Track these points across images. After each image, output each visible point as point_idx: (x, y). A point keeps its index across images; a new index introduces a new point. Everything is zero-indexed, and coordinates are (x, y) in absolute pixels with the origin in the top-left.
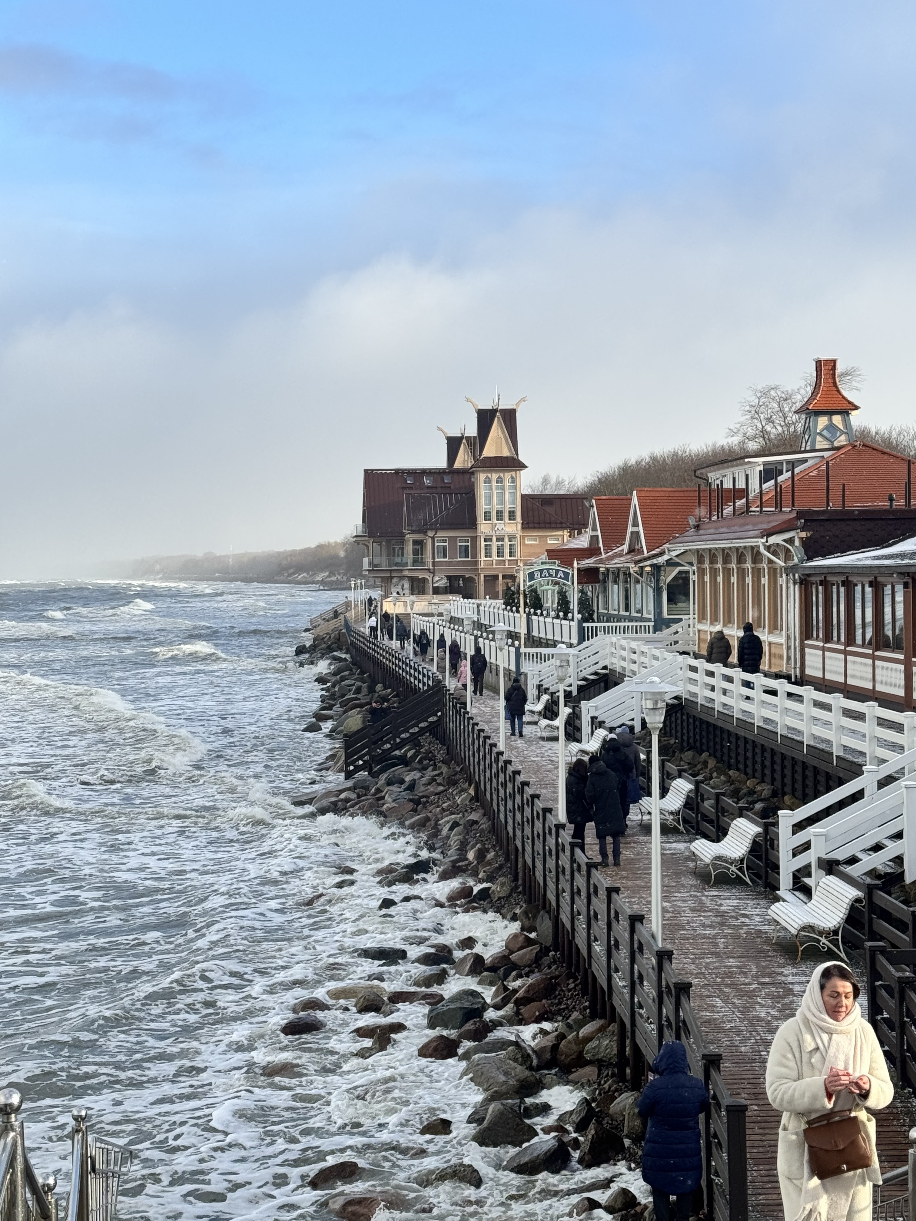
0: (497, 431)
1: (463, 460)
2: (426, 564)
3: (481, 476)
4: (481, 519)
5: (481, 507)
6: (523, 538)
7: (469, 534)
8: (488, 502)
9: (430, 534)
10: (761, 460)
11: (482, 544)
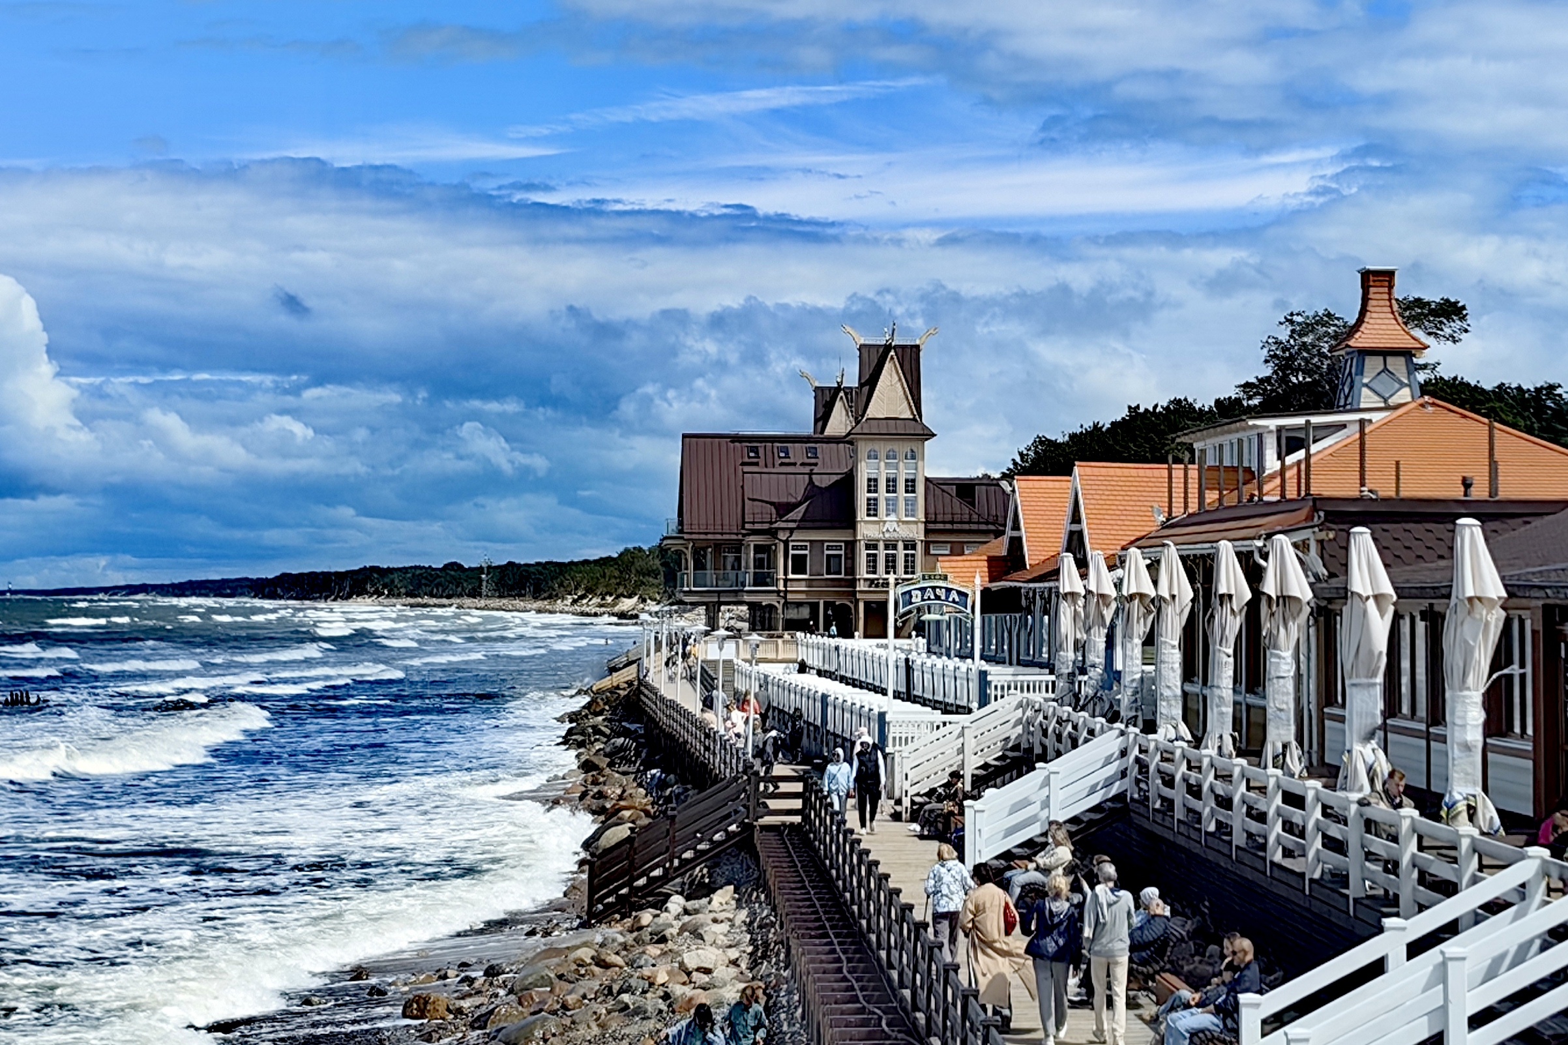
1: (839, 422)
2: (775, 582)
3: (863, 448)
4: (861, 513)
5: (862, 496)
6: (927, 544)
7: (844, 536)
8: (873, 484)
9: (783, 536)
10: (1272, 423)
11: (862, 555)
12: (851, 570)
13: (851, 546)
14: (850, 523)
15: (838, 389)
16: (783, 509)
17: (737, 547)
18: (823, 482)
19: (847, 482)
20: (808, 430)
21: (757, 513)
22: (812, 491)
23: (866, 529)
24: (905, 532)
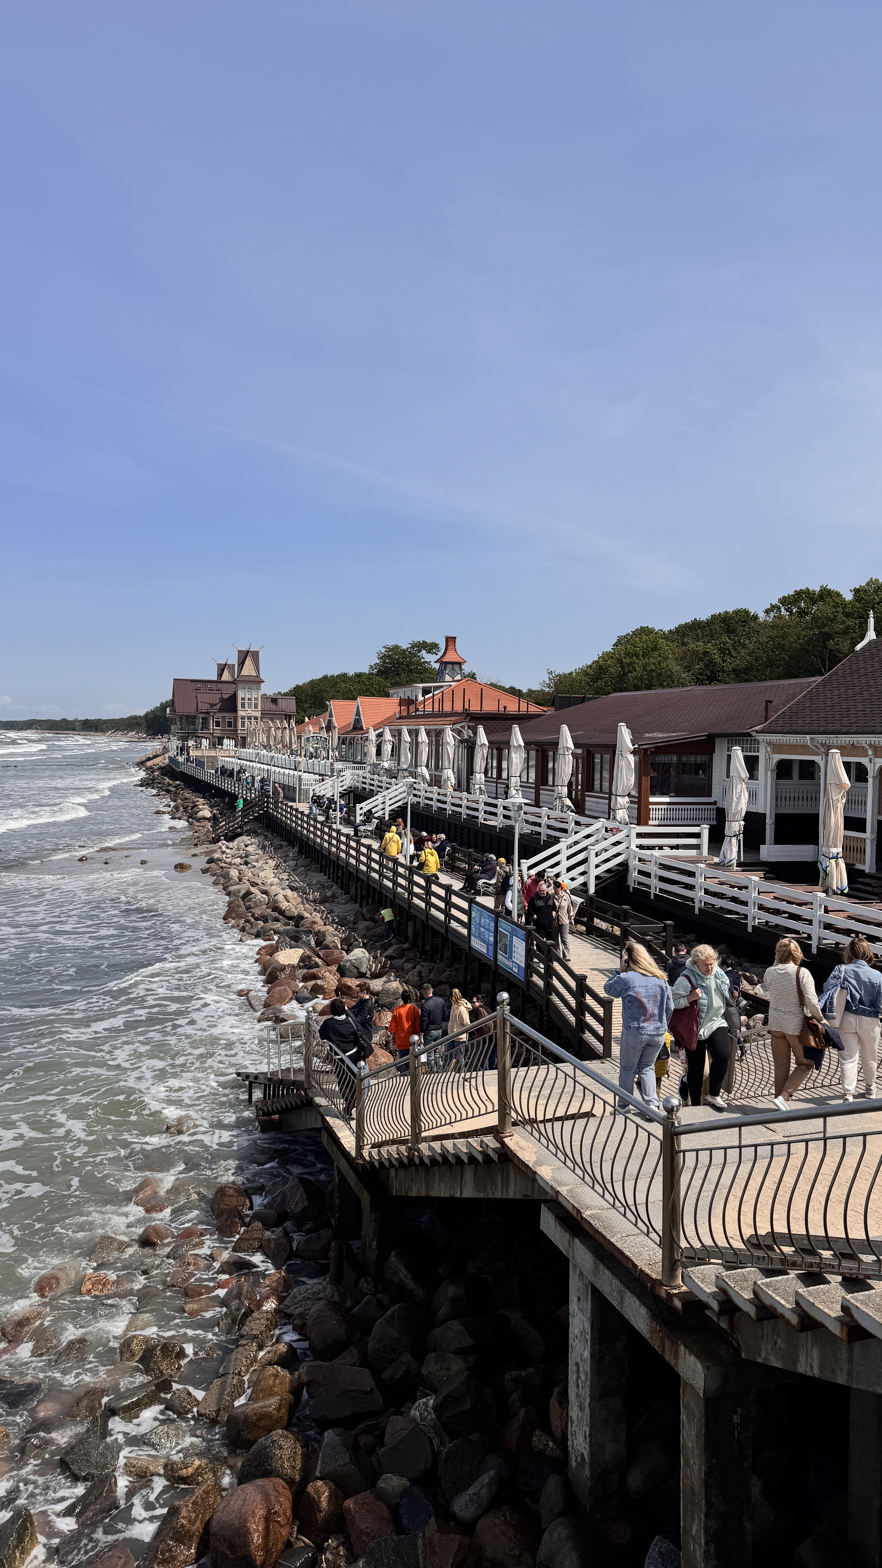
0: (249, 661)
1: (226, 676)
2: (208, 729)
3: (240, 686)
4: (239, 708)
5: (239, 702)
6: (262, 718)
7: (233, 715)
8: (243, 699)
9: (212, 714)
10: (421, 685)
11: (240, 721)
12: (236, 726)
13: (236, 718)
14: (235, 710)
15: (226, 664)
16: (212, 705)
17: (194, 717)
18: (226, 696)
19: (234, 697)
20: (215, 678)
21: (204, 707)
22: (222, 700)
23: (241, 713)
24: (254, 714)
